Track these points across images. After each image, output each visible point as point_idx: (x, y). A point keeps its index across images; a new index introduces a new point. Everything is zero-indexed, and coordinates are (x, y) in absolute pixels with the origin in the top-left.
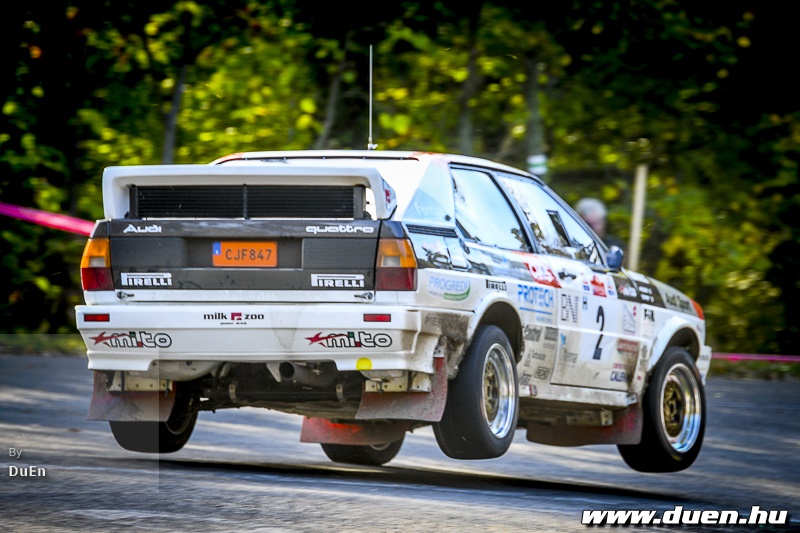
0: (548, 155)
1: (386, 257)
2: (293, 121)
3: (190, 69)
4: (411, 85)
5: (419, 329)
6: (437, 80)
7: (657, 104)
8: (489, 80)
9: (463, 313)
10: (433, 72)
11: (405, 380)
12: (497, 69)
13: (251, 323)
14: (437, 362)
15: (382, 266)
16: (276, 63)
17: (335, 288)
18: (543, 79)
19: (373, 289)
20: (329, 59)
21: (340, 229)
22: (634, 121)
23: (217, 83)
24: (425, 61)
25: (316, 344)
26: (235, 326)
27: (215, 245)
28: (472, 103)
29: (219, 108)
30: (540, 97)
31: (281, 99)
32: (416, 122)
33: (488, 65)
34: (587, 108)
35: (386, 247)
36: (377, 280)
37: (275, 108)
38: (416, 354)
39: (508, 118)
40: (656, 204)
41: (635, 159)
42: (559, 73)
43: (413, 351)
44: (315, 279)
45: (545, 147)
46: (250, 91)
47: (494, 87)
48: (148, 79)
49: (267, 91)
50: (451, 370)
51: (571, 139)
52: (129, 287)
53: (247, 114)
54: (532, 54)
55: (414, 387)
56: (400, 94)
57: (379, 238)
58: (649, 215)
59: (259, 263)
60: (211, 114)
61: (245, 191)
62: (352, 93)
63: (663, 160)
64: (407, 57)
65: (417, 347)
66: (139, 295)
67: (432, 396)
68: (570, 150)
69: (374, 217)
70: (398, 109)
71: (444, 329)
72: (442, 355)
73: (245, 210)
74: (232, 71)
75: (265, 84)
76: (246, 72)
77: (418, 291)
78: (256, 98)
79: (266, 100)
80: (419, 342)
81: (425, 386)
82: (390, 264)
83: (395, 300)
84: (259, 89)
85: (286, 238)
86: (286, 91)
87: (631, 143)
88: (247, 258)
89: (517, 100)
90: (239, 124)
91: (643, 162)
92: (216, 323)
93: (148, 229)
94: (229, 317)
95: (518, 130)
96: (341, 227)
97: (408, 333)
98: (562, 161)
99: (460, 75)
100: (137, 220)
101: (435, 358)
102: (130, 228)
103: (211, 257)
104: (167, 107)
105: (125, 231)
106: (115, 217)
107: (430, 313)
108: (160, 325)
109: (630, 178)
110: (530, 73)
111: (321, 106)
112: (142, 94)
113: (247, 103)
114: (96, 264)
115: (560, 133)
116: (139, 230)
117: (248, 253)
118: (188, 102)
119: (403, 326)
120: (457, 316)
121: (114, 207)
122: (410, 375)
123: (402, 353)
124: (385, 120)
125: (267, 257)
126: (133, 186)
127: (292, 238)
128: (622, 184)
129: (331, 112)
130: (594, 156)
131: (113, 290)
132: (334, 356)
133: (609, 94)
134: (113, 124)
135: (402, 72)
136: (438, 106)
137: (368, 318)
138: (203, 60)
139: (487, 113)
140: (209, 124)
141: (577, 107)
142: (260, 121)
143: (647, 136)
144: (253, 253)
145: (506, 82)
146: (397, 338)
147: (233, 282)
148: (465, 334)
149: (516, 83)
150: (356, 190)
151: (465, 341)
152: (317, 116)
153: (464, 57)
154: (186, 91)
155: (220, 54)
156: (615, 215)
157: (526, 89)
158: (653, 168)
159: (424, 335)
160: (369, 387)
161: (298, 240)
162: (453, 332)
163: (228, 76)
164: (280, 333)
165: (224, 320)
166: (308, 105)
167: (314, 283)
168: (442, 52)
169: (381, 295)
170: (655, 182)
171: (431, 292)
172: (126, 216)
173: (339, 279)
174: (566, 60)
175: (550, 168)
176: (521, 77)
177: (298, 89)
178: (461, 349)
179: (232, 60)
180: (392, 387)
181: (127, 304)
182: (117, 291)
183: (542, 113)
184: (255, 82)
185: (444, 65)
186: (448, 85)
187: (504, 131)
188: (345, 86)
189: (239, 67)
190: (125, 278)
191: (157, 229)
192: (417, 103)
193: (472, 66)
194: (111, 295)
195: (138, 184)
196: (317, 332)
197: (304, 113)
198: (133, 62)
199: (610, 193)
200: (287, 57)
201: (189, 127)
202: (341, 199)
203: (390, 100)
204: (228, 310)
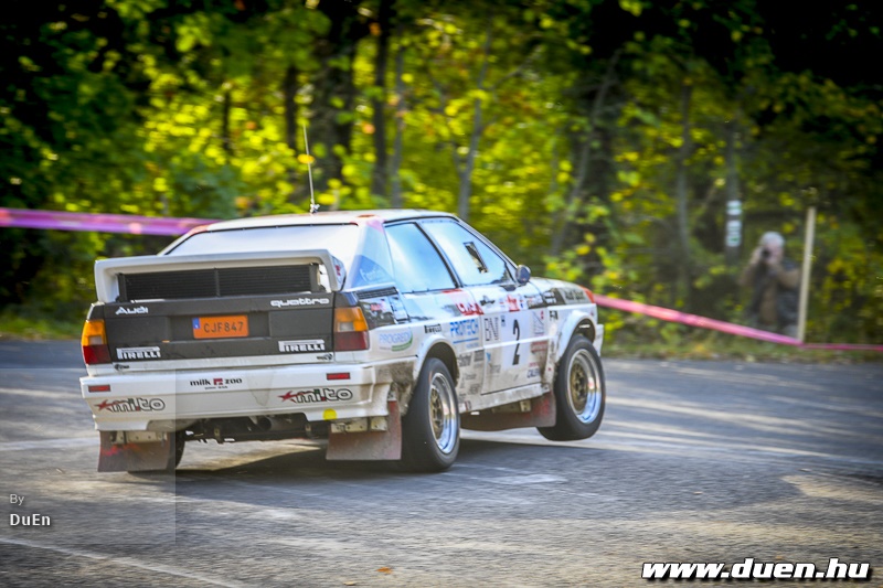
0: (742, 200)
1: (342, 323)
2: (554, 177)
3: (479, 140)
4: (640, 150)
5: (374, 381)
6: (661, 146)
7: (822, 162)
8: (699, 145)
9: (408, 360)
10: (657, 140)
11: (365, 422)
12: (705, 138)
13: (231, 387)
14: (391, 405)
15: (339, 331)
16: (542, 135)
17: (300, 352)
18: (738, 145)
19: (333, 351)
20: (581, 132)
21: (300, 302)
22: (805, 175)
23: (500, 150)
24: (651, 132)
25: (288, 401)
26: (218, 389)
27: (195, 321)
28: (686, 162)
29: (501, 168)
30: (736, 158)
31: (545, 160)
32: (645, 177)
33: (698, 135)
34: (771, 165)
35: (341, 315)
36: (335, 343)
37: (541, 168)
38: (373, 402)
39: (712, 173)
40: (823, 236)
41: (807, 203)
42: (749, 140)
43: (370, 400)
44: (282, 345)
45: (739, 194)
46: (524, 155)
47: (702, 151)
48: (449, 148)
49: (536, 156)
50: (402, 409)
51: (759, 189)
52: (124, 360)
53: (520, 172)
54: (730, 127)
55: (373, 427)
56: (632, 157)
57: (334, 307)
58: (817, 244)
59: (232, 333)
60: (495, 172)
61: (217, 273)
62: (599, 156)
63: (827, 203)
64: (638, 130)
65: (373, 396)
66: (133, 366)
67: (389, 434)
68: (758, 197)
69: (329, 290)
70: (631, 167)
71: (394, 378)
72: (394, 399)
73: (218, 290)
74: (511, 141)
75: (535, 150)
76: (520, 142)
77: (370, 350)
78: (527, 160)
79: (535, 162)
80: (375, 391)
81: (382, 426)
82: (345, 328)
83: (351, 359)
84: (528, 154)
85: (255, 312)
86: (549, 155)
87: (804, 191)
88: (222, 330)
89: (719, 160)
90: (515, 179)
91: (812, 205)
92: (201, 388)
93: (136, 311)
94: (212, 382)
95: (720, 182)
96: (301, 300)
97: (366, 386)
98: (752, 205)
99: (677, 142)
100: (126, 304)
101: (389, 402)
102: (121, 311)
103: (192, 332)
104: (463, 168)
105: (117, 313)
106: (108, 301)
107: (382, 366)
108: (154, 392)
109: (803, 217)
110: (729, 140)
111: (575, 165)
112: (443, 158)
113: (520, 164)
114: (95, 342)
115: (751, 184)
116: (129, 312)
117: (223, 326)
118: (477, 163)
119: (361, 382)
120: (404, 363)
121: (106, 292)
122: (369, 419)
123: (361, 403)
124: (622, 176)
125: (239, 327)
126: (121, 274)
127: (260, 312)
128: (797, 221)
129: (582, 170)
130: (775, 201)
131: (111, 362)
132: (305, 410)
133: (787, 155)
134: (424, 180)
135: (635, 142)
136: (661, 165)
137: (331, 377)
138: (489, 133)
139: (697, 170)
140: (494, 179)
141: (764, 165)
142: (531, 178)
143: (816, 185)
144: (227, 325)
145: (711, 147)
146: (357, 392)
147: (213, 352)
148: (412, 376)
149: (718, 148)
150: (311, 270)
151: (412, 382)
152: (573, 174)
153: (680, 129)
154: (477, 156)
155: (501, 128)
156: (792, 243)
157: (725, 153)
158: (820, 210)
159: (379, 385)
160: (334, 429)
161: (266, 313)
162: (402, 377)
163: (509, 144)
164: (256, 393)
165: (208, 386)
166: (566, 166)
167: (282, 349)
168: (664, 126)
169: (339, 356)
170: (822, 219)
171: (381, 348)
172: (117, 299)
173: (303, 344)
174: (755, 131)
175: (744, 211)
176: (722, 144)
177: (559, 154)
178: (409, 390)
179: (511, 133)
180: (353, 428)
181: (124, 374)
182: (114, 364)
183: (737, 169)
184: (527, 148)
185: (665, 135)
186: (668, 150)
187: (709, 183)
188: (593, 151)
189: (514, 138)
190: (120, 352)
191: (145, 310)
192: (645, 163)
193: (686, 135)
194: (110, 368)
195: (124, 272)
196: (288, 391)
197: (562, 171)
198: (438, 135)
199: (788, 228)
200: (551, 130)
201: (479, 182)
202: (298, 276)
203: (626, 161)
204: (210, 376)
